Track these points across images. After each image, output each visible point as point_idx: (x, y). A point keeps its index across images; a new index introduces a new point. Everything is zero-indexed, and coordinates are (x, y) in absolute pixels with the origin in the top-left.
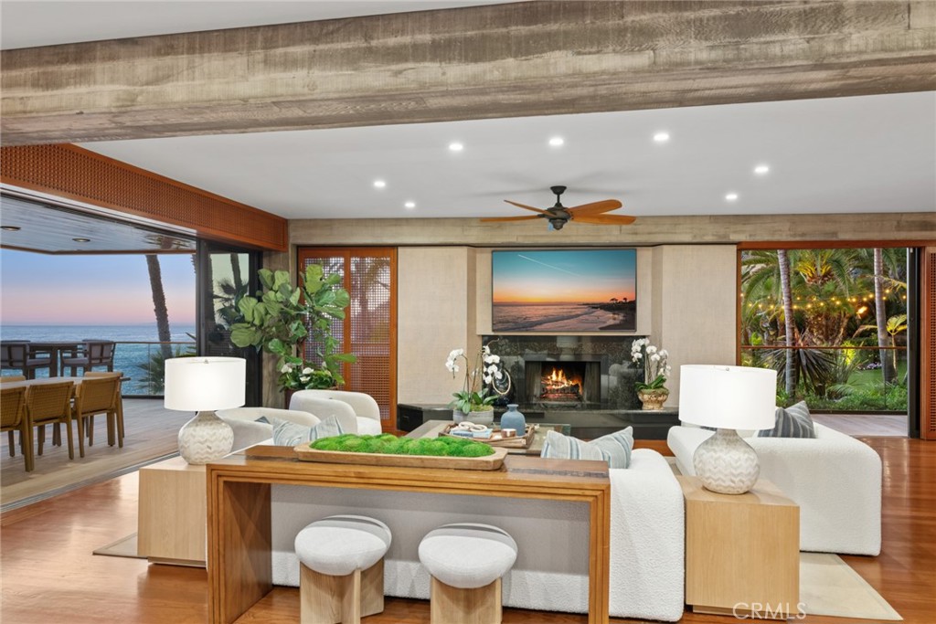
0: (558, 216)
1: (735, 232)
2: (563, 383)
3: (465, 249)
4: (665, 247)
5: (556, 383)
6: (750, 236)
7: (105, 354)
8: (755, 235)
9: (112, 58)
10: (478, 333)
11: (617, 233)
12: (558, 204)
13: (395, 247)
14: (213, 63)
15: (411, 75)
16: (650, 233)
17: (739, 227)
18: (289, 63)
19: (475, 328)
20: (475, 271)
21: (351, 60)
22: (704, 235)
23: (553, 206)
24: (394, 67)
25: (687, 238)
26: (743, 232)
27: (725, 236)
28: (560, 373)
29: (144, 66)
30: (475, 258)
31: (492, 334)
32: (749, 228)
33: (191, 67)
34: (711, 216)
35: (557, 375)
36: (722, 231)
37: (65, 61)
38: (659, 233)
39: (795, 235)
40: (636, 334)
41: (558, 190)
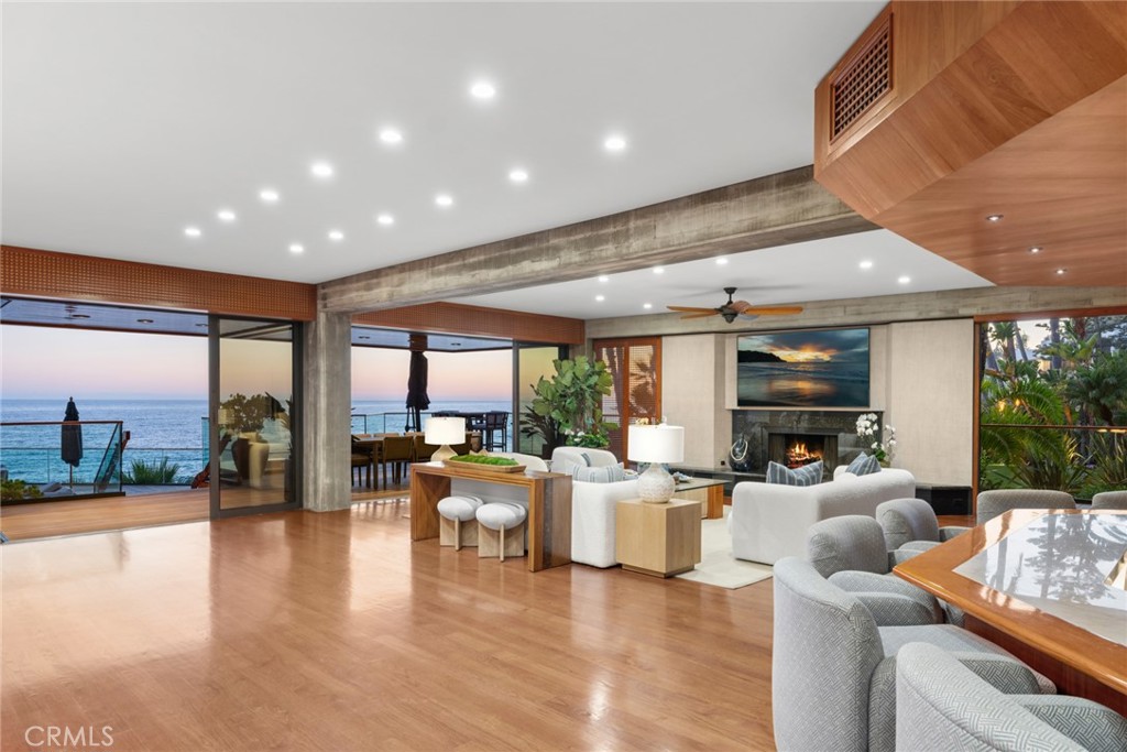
0: (729, 312)
1: (965, 306)
2: (805, 455)
3: (712, 337)
4: (894, 325)
5: (800, 455)
6: (983, 309)
7: (498, 421)
8: (988, 308)
9: (387, 275)
10: (727, 407)
11: (841, 314)
12: (730, 302)
13: (659, 337)
14: (417, 275)
15: (478, 276)
16: (874, 313)
17: (970, 301)
18: (440, 274)
19: (724, 403)
20: (724, 353)
21: (459, 270)
22: (930, 311)
23: (725, 303)
24: (473, 273)
25: (912, 315)
26: (974, 305)
27: (953, 311)
28: (803, 446)
29: (396, 278)
30: (724, 343)
31: (739, 408)
32: (980, 301)
33: (410, 278)
34: (938, 292)
35: (800, 448)
36: (950, 306)
37: (373, 278)
38: (884, 312)
39: (1036, 305)
40: (870, 409)
41: (730, 291)
